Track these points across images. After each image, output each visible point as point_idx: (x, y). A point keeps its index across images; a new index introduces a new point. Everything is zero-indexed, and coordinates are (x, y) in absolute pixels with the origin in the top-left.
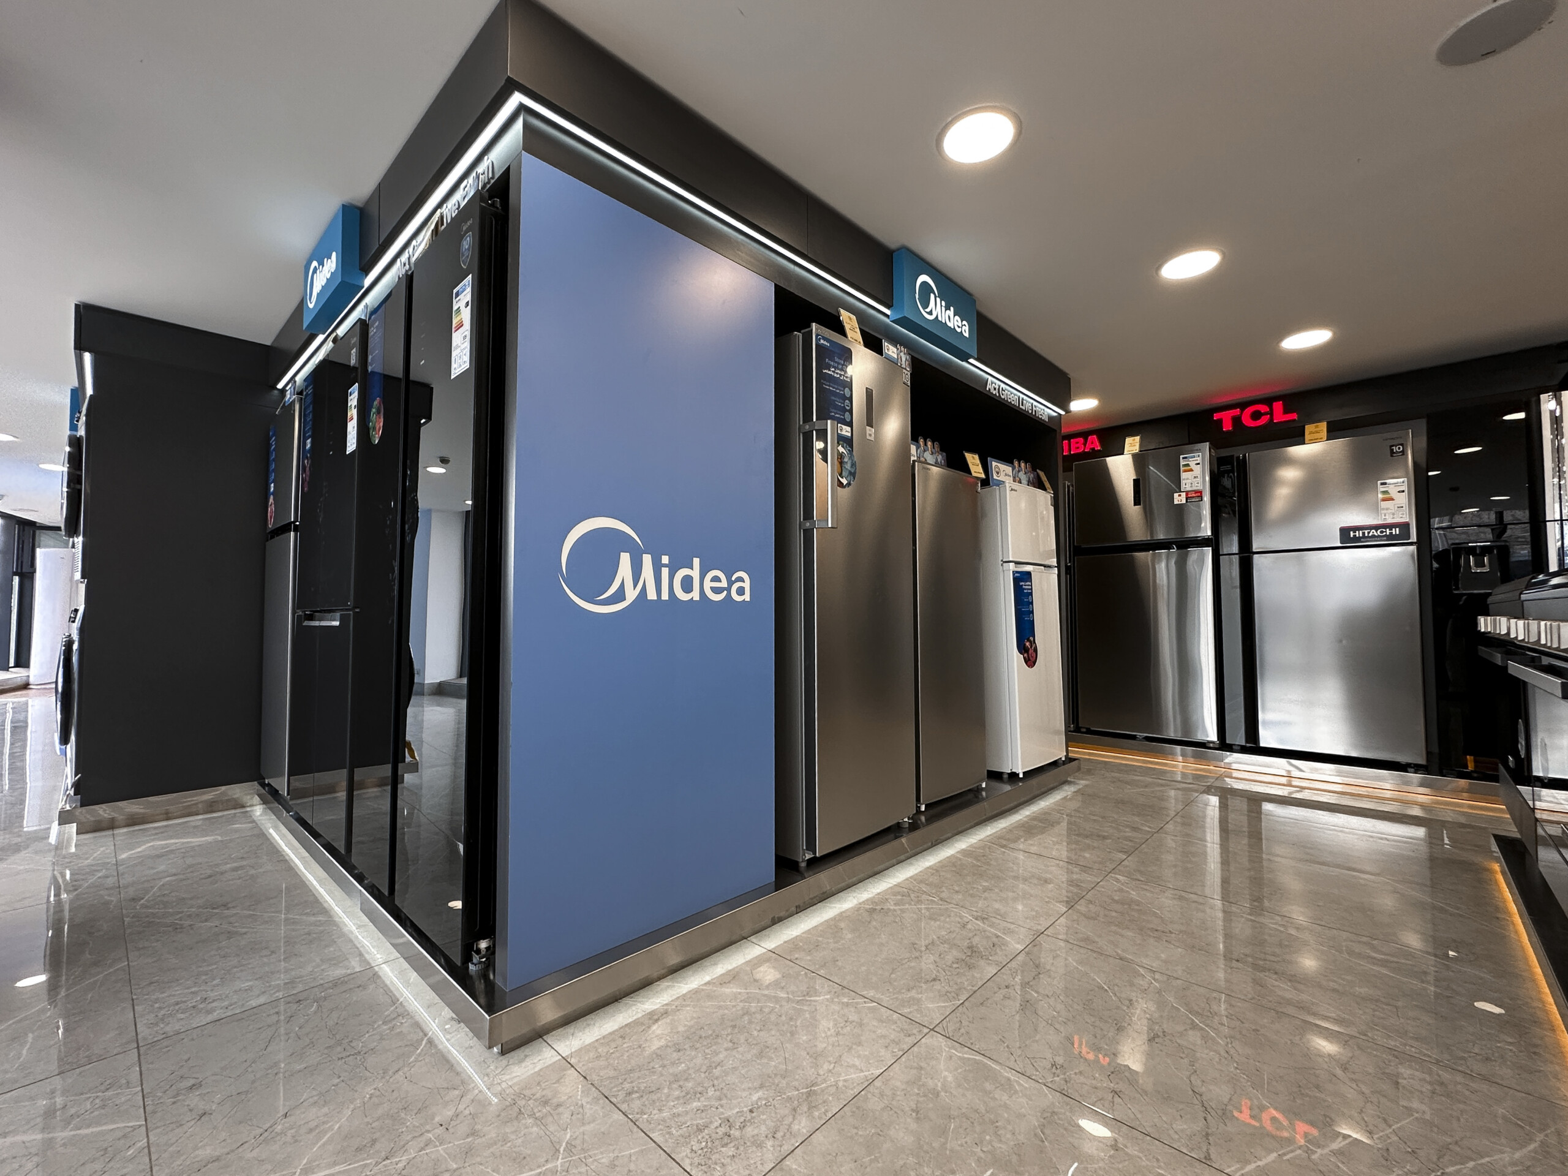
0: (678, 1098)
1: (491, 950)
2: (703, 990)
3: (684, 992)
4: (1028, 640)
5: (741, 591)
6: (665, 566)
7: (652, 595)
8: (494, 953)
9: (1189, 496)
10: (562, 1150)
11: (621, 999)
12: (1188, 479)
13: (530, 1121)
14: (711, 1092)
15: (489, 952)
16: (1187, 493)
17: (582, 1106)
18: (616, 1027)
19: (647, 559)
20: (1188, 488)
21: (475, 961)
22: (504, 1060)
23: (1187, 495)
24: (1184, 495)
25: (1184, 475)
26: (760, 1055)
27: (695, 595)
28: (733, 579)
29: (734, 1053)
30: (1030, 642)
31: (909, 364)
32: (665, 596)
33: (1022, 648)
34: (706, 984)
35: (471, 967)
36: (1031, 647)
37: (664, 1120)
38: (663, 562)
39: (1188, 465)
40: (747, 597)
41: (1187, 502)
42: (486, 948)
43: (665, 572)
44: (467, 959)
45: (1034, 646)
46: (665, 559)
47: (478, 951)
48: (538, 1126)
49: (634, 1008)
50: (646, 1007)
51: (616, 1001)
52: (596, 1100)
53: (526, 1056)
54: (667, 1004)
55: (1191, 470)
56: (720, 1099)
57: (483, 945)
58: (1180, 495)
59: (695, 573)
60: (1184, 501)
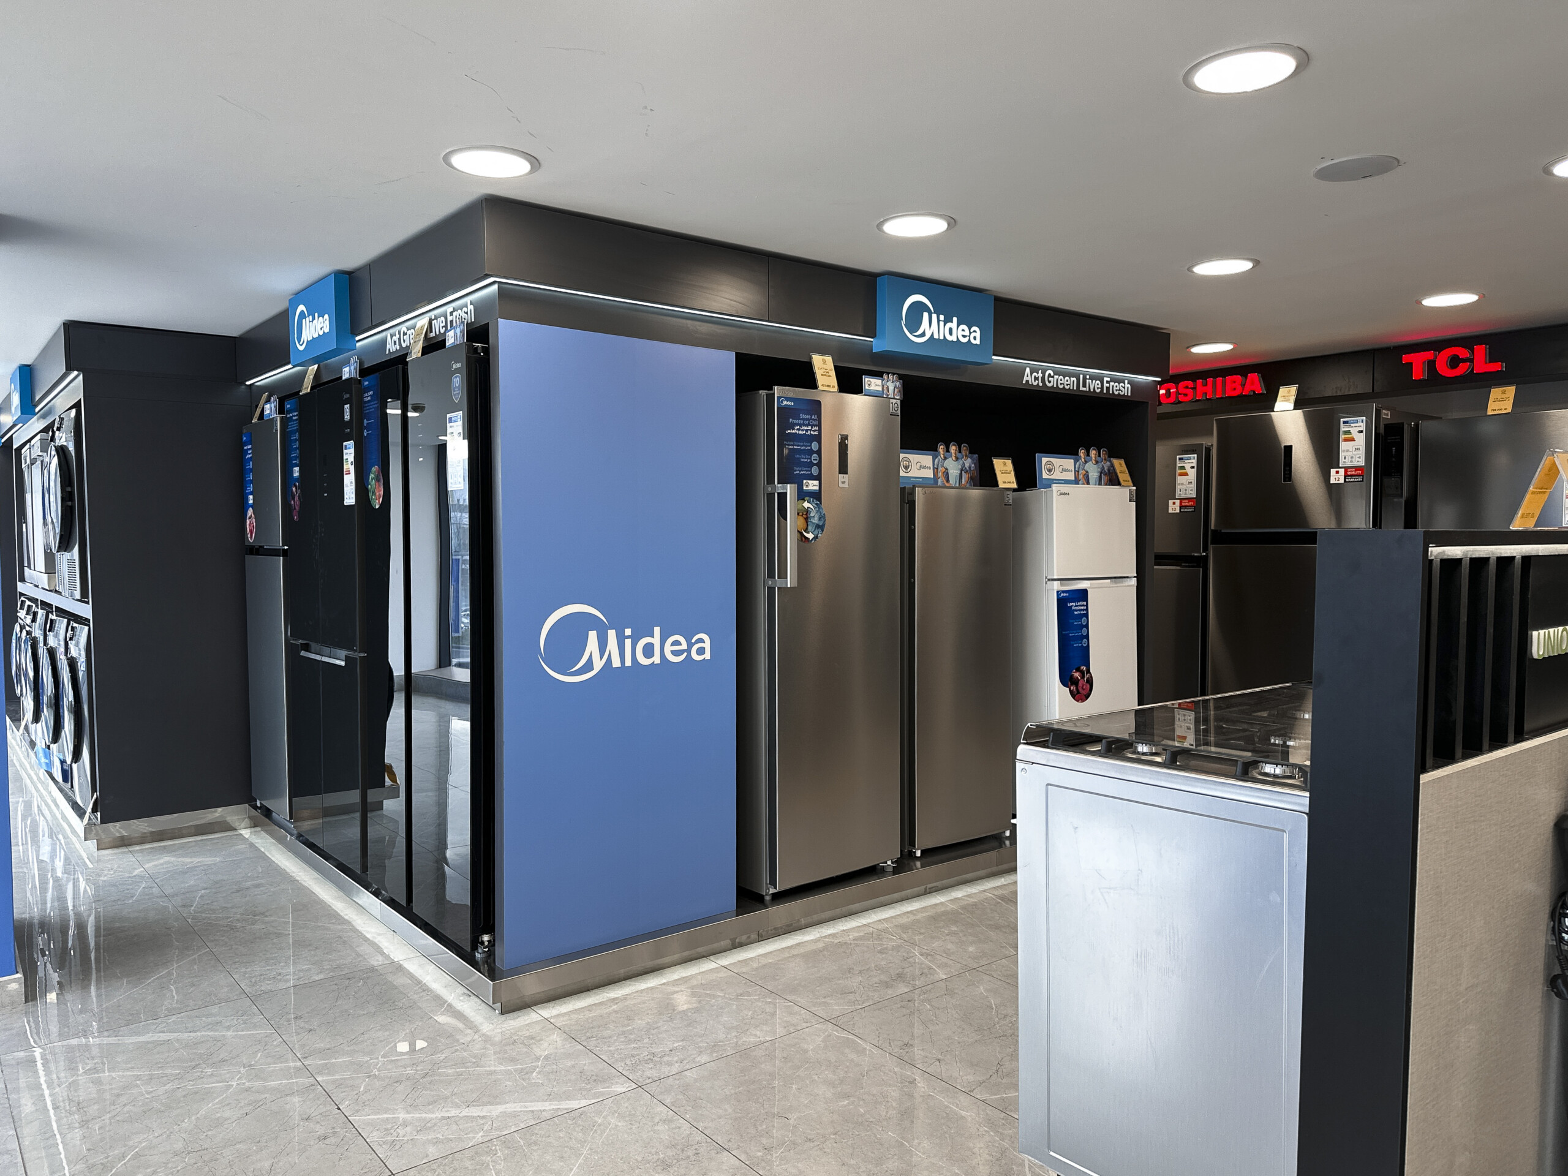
0: (623, 1042)
1: (492, 943)
2: (658, 988)
3: (643, 989)
4: (1078, 670)
5: (701, 651)
6: (628, 637)
7: (616, 663)
8: (494, 945)
9: (1349, 473)
10: (541, 1059)
11: (592, 990)
12: (1348, 451)
13: (521, 1046)
14: (646, 1040)
15: (490, 945)
16: (1346, 469)
17: (557, 1042)
18: (586, 1005)
19: (612, 634)
20: (1348, 464)
21: (480, 951)
22: (503, 1017)
23: (1346, 472)
24: (1342, 471)
25: (1343, 446)
26: (689, 1025)
27: (656, 659)
28: (693, 641)
29: (670, 1023)
30: (1082, 672)
31: (899, 391)
32: (628, 663)
33: (1066, 678)
34: (661, 985)
35: (478, 955)
36: (1083, 677)
37: (610, 1051)
38: (626, 634)
39: (1349, 432)
40: (707, 656)
41: (1345, 481)
42: (488, 941)
43: (628, 643)
44: (474, 948)
45: (1087, 676)
46: (628, 632)
47: (482, 943)
48: (526, 1048)
49: (601, 996)
50: (610, 995)
51: (588, 990)
52: (566, 1039)
53: (519, 1016)
54: (627, 995)
55: (1353, 440)
56: (652, 1044)
57: (486, 938)
58: (1337, 472)
59: (656, 641)
60: (1342, 481)
